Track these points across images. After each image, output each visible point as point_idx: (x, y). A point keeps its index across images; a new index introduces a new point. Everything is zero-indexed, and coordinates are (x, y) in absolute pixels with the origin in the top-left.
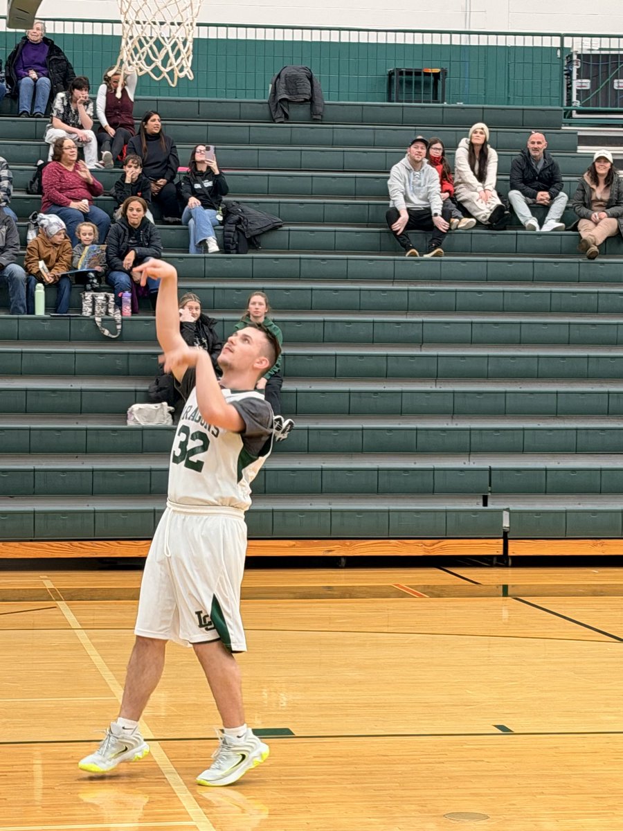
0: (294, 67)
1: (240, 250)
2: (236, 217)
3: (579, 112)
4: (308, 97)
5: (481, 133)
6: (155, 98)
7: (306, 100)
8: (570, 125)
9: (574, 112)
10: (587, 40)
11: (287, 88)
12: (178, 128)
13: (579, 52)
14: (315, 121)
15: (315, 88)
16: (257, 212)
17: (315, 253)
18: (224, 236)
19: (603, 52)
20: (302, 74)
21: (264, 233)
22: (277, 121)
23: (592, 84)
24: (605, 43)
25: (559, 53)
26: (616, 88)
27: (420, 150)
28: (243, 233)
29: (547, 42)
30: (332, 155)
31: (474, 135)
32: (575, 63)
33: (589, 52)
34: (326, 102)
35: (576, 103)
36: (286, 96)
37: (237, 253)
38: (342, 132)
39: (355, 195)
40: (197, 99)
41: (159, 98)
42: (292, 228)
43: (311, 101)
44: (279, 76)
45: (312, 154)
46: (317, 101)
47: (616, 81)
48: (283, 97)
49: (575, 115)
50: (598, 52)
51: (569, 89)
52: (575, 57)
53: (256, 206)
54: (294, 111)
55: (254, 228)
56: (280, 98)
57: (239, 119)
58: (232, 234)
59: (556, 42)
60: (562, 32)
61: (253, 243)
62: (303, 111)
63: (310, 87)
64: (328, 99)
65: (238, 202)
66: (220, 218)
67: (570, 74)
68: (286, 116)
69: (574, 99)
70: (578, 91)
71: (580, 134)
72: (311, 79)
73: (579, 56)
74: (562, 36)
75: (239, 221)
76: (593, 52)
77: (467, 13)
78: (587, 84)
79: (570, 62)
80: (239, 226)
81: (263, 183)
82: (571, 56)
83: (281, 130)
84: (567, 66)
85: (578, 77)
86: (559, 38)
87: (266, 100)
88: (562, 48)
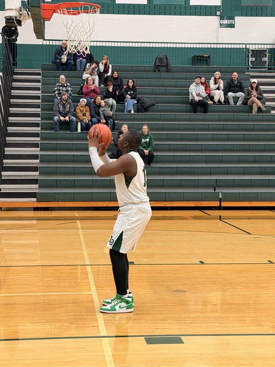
0: (162, 55)
1: (142, 111)
2: (141, 102)
3: (251, 68)
4: (166, 64)
5: (218, 74)
6: (119, 65)
7: (165, 65)
8: (248, 72)
9: (250, 68)
10: (254, 46)
11: (159, 61)
12: (124, 74)
13: (251, 49)
14: (168, 72)
15: (168, 62)
16: (147, 100)
17: (166, 113)
18: (137, 108)
19: (259, 49)
20: (164, 57)
21: (150, 106)
22: (156, 72)
23: (255, 59)
24: (260, 46)
25: (245, 49)
26: (263, 60)
27: (198, 80)
28: (143, 107)
29: (241, 46)
30: (173, 82)
31: (216, 75)
32: (250, 53)
33: (254, 49)
34: (171, 66)
35: (250, 65)
36: (159, 64)
37: (142, 113)
38: (176, 75)
39: (179, 94)
40: (131, 65)
41: (120, 65)
42: (158, 105)
43: (167, 65)
44: (157, 58)
45: (166, 82)
46: (169, 66)
47: (263, 58)
48: (158, 64)
49: (250, 69)
50: (257, 49)
51: (248, 61)
52: (250, 51)
53: (148, 98)
54: (161, 69)
55: (147, 105)
56: (157, 65)
57: (145, 71)
58: (140, 107)
59: (244, 46)
60: (246, 43)
61: (146, 110)
62: (164, 69)
63: (166, 61)
64: (172, 64)
65: (142, 97)
66: (136, 102)
67: (248, 56)
68: (159, 70)
69: (250, 64)
70: (251, 61)
71: (251, 75)
72: (167, 59)
73: (251, 50)
74: (246, 44)
75: (142, 103)
76: (256, 49)
77: (217, 37)
78: (254, 59)
79: (249, 52)
80: (142, 104)
81: (151, 91)
82: (249, 50)
83: (157, 74)
84: (248, 54)
85: (251, 57)
86: (245, 45)
87: (153, 65)
88: (246, 48)
